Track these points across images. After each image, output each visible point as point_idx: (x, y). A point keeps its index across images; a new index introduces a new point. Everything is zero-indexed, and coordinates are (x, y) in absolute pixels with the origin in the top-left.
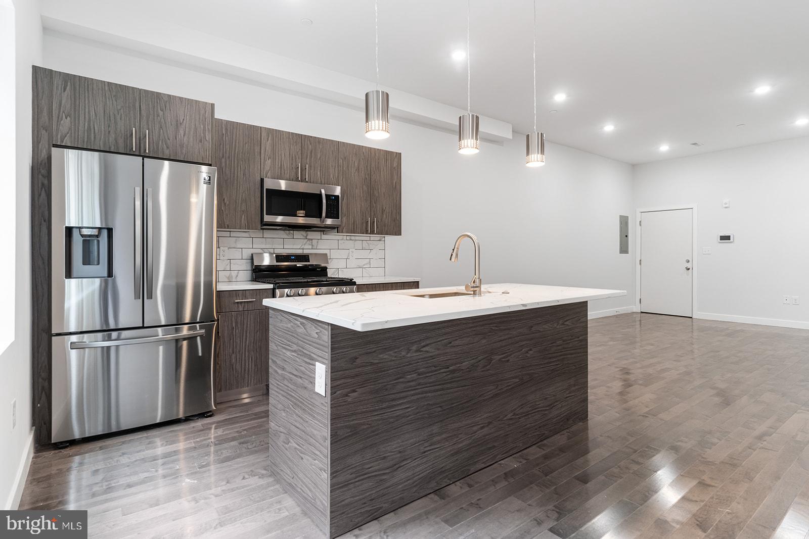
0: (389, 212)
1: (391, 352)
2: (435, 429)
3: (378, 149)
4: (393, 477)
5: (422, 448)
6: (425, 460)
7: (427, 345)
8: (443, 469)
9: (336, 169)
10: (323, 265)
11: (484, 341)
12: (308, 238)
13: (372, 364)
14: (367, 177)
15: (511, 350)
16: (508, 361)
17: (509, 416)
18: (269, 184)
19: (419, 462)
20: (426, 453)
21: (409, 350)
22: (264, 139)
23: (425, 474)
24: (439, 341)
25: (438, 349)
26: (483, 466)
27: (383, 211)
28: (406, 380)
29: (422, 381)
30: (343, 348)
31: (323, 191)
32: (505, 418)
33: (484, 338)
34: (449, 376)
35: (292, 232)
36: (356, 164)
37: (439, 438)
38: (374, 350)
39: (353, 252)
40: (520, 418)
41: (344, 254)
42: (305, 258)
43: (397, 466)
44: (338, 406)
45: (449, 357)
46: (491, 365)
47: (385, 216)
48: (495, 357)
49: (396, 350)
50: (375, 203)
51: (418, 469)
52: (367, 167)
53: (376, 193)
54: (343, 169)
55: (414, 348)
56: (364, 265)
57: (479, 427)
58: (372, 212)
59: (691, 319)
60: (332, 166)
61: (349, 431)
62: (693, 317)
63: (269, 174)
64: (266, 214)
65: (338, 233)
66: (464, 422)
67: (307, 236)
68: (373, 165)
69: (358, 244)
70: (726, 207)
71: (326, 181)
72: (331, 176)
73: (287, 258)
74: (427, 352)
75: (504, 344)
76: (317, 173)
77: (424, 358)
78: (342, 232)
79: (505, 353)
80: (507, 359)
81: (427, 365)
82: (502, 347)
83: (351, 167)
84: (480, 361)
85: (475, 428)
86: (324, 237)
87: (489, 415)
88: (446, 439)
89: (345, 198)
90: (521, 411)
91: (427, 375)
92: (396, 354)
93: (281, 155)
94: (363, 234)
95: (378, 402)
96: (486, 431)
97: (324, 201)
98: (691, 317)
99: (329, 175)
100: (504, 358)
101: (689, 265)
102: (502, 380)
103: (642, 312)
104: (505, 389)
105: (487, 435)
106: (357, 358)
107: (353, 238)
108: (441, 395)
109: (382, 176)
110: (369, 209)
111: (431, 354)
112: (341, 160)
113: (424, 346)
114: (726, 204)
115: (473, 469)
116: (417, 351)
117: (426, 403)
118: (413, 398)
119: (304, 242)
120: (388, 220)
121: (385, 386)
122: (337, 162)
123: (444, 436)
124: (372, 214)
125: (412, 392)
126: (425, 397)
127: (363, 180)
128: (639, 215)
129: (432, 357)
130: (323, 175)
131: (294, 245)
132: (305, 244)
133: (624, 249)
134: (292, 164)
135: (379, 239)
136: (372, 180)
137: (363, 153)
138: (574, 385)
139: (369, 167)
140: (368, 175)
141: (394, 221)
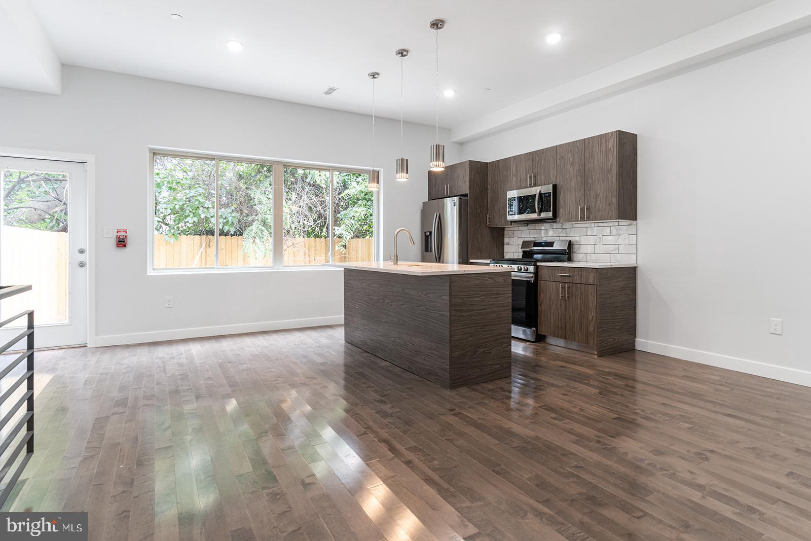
0: (603, 197)
9: (555, 169)
14: (581, 168)
31: (538, 192)
36: (571, 160)
39: (600, 238)
41: (591, 240)
42: (552, 244)
50: (589, 190)
52: (581, 159)
53: (590, 181)
54: (560, 167)
56: (612, 251)
60: (552, 169)
64: (508, 215)
68: (587, 154)
73: (541, 244)
83: (567, 164)
97: (537, 199)
99: (550, 176)
109: (596, 161)
110: (583, 198)
112: (559, 161)
122: (555, 164)
127: (578, 172)
136: (586, 169)
139: (583, 159)
140: (582, 165)
141: (610, 205)
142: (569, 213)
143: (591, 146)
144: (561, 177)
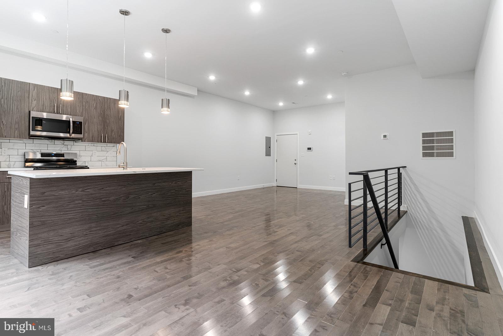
0: (116, 132)
1: (66, 191)
2: (93, 225)
3: (109, 98)
4: (66, 244)
5: (85, 233)
6: (86, 238)
7: (89, 189)
8: (98, 243)
9: (81, 107)
10: (75, 159)
11: (124, 189)
12: (64, 144)
13: (54, 195)
14: (102, 112)
15: (142, 193)
16: (140, 198)
17: (140, 222)
18: (34, 114)
19: (83, 239)
20: (87, 235)
21: (77, 191)
22: (31, 89)
23: (86, 244)
24: (96, 188)
25: (95, 191)
26: (123, 242)
27: (112, 131)
28: (75, 203)
29: (84, 204)
30: (36, 188)
31: (71, 120)
32: (138, 223)
33: (125, 187)
34: (102, 203)
35: (54, 141)
36: (94, 105)
37: (95, 229)
38: (55, 190)
39: (95, 152)
40: (147, 223)
41: (90, 153)
42: (62, 155)
43: (69, 239)
44: (34, 212)
45: (102, 195)
46: (128, 199)
47: (113, 134)
48: (131, 196)
49: (69, 190)
50: (107, 126)
51: (82, 242)
52: (102, 107)
53: (108, 121)
54: (86, 107)
55: (80, 190)
56: (103, 160)
57: (121, 225)
58: (105, 131)
59: (296, 188)
60: (78, 106)
61: (40, 223)
62: (298, 187)
63: (35, 109)
64: (32, 131)
65: (82, 141)
66: (111, 223)
67: (64, 143)
68: (106, 106)
69: (99, 148)
70: (310, 134)
71: (74, 114)
72: (78, 111)
73: (50, 155)
74: (88, 192)
75: (137, 191)
76: (68, 109)
77: (86, 194)
78: (85, 141)
79: (137, 195)
80: (139, 197)
81: (88, 198)
82: (136, 191)
83: (91, 107)
84: (121, 197)
85: (118, 226)
86: (75, 144)
87: (127, 220)
88: (100, 230)
89: (87, 123)
90: (148, 220)
91: (88, 202)
92: (68, 192)
93: (43, 98)
94: (99, 142)
95: (58, 211)
96: (125, 227)
97: (71, 124)
98: (297, 188)
100: (136, 196)
101: (296, 162)
102: (135, 206)
103: (277, 186)
104: (138, 210)
105: (126, 229)
106: (45, 193)
107: (95, 145)
108: (97, 210)
109: (112, 112)
110: (103, 129)
111: (91, 193)
112: (84, 103)
113: (86, 190)
114: (309, 132)
115: (116, 244)
116: (82, 191)
117: (87, 214)
118: (79, 211)
119: (62, 147)
120: (116, 135)
121: (62, 205)
122: (82, 103)
123: (98, 228)
124: (105, 132)
125: (79, 209)
126: (86, 211)
127: (99, 114)
128: (276, 136)
129: (92, 194)
130: (72, 111)
131: (55, 148)
132: (62, 148)
133: (268, 154)
134: (51, 104)
135: (113, 146)
136: (105, 114)
137: (99, 99)
138: (183, 211)
139: (103, 107)
140: (103, 111)
141: (120, 136)
142: (93, 137)
143: (108, 102)
144: (86, 113)
